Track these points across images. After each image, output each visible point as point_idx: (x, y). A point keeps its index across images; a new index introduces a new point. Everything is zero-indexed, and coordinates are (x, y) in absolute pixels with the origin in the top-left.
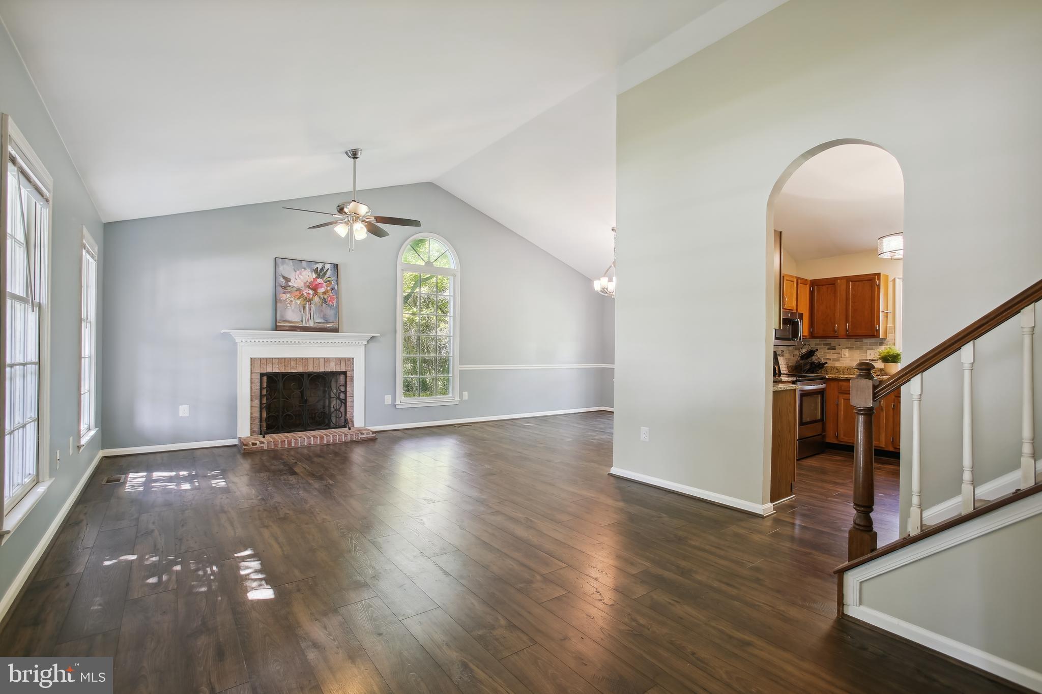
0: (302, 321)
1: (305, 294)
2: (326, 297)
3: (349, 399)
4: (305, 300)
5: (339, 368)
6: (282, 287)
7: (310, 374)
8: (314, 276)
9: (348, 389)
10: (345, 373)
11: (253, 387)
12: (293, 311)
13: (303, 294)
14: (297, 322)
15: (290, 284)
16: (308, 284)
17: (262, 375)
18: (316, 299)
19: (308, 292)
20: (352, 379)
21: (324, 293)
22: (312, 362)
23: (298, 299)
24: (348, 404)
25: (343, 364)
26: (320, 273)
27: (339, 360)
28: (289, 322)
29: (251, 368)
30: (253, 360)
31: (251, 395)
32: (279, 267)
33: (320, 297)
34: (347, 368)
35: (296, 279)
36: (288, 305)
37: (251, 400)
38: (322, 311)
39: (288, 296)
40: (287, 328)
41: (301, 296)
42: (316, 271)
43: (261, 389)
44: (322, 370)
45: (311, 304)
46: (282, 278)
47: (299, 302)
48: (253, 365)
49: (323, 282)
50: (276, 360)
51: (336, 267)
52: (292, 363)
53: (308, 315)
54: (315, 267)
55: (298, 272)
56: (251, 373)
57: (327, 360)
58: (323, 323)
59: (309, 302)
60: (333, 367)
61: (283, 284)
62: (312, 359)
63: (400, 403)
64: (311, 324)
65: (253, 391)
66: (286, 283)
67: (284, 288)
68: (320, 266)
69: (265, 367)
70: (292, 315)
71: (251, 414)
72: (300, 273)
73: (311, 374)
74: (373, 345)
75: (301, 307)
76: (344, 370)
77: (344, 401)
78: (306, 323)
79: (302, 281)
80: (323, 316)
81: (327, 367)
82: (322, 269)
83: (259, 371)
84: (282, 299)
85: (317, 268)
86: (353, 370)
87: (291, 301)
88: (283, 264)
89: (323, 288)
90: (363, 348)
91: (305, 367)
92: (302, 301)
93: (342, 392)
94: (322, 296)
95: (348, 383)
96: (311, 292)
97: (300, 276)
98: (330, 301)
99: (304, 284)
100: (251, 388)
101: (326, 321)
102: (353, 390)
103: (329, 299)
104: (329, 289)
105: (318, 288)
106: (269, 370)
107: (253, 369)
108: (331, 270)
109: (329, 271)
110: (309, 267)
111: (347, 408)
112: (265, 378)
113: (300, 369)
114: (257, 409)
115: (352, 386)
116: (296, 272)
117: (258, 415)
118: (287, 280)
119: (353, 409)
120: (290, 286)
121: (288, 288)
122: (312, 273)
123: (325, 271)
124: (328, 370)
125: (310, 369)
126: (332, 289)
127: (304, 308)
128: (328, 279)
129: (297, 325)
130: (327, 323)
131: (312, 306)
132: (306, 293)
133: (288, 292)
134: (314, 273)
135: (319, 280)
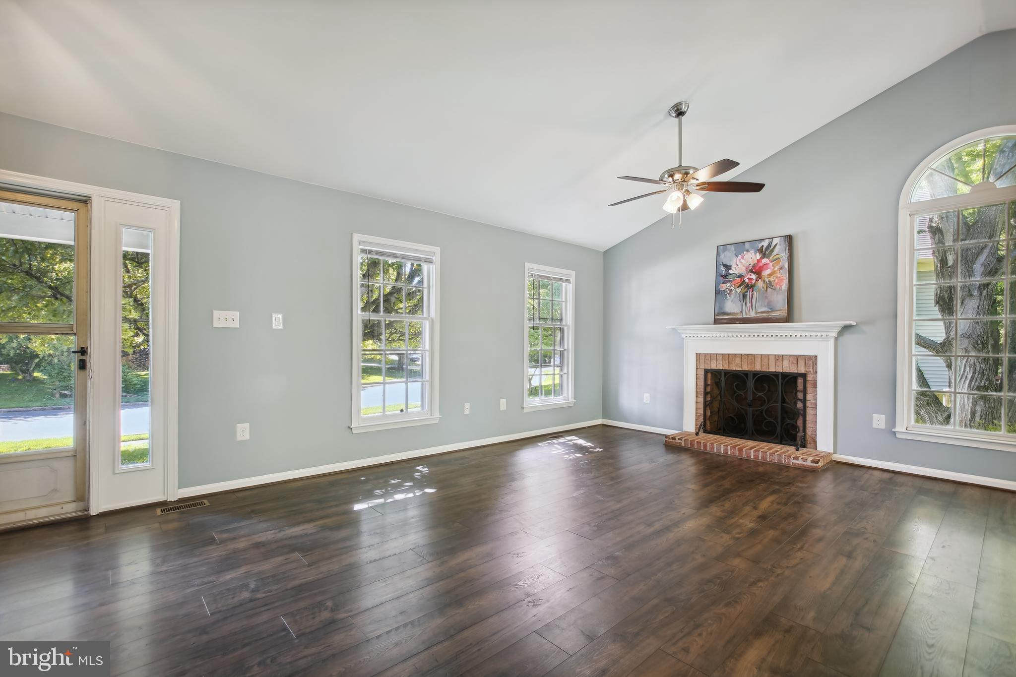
0: (742, 312)
1: (747, 281)
2: (772, 279)
3: (809, 411)
4: (746, 287)
5: (795, 369)
6: (722, 276)
7: (755, 374)
8: (758, 256)
9: (809, 397)
10: (804, 376)
11: (698, 383)
12: (732, 301)
13: (744, 281)
14: (737, 314)
15: (731, 271)
16: (750, 268)
17: (706, 371)
18: (760, 284)
19: (750, 277)
20: (815, 385)
21: (770, 275)
22: (759, 360)
23: (739, 287)
24: (809, 417)
25: (801, 363)
26: (765, 252)
27: (796, 358)
28: (728, 314)
29: (697, 364)
30: (698, 355)
31: (696, 391)
32: (720, 256)
33: (764, 281)
34: (807, 370)
35: (737, 265)
36: (728, 295)
37: (697, 396)
38: (766, 297)
39: (728, 285)
40: (726, 321)
41: (742, 283)
42: (760, 251)
43: (706, 385)
44: (772, 369)
45: (752, 291)
46: (722, 267)
47: (739, 290)
48: (698, 361)
49: (768, 262)
50: (719, 356)
51: (789, 240)
52: (737, 359)
53: (749, 304)
54: (760, 246)
55: (740, 256)
56: (697, 369)
57: (779, 358)
58: (768, 312)
59: (751, 289)
60: (786, 367)
61: (724, 274)
62: (760, 356)
63: (904, 430)
64: (753, 314)
65: (698, 387)
66: (726, 271)
67: (725, 277)
68: (765, 244)
69: (709, 363)
70: (732, 306)
71: (696, 410)
72: (742, 258)
73: (758, 374)
74: (848, 338)
75: (742, 296)
76: (803, 372)
77: (802, 412)
78: (746, 314)
79: (744, 266)
80: (768, 303)
81: (778, 366)
82: (769, 245)
83: (704, 367)
84: (721, 289)
85: (763, 246)
86: (816, 372)
87: (731, 291)
88: (724, 251)
89: (769, 269)
90: (832, 343)
91: (751, 363)
92: (743, 289)
93: (800, 400)
94: (767, 280)
95: (808, 389)
96: (754, 276)
97: (742, 261)
98: (777, 284)
99: (746, 268)
100: (696, 384)
101: (771, 309)
102: (816, 400)
103: (776, 281)
104: (776, 269)
105: (761, 271)
106: (714, 366)
107: (698, 365)
108: (780, 245)
109: (778, 246)
110: (752, 248)
111: (807, 422)
112: (709, 375)
113: (745, 368)
114: (702, 406)
115: (815, 393)
116: (737, 256)
117: (702, 411)
118: (728, 267)
119: (815, 424)
120: (730, 274)
121: (729, 277)
122: (755, 254)
123: (772, 248)
124: (780, 370)
125: (758, 368)
126: (781, 268)
127: (745, 296)
128: (775, 258)
129: (736, 317)
130: (772, 311)
131: (755, 293)
132: (748, 278)
133: (727, 281)
134: (758, 253)
135: (764, 261)
